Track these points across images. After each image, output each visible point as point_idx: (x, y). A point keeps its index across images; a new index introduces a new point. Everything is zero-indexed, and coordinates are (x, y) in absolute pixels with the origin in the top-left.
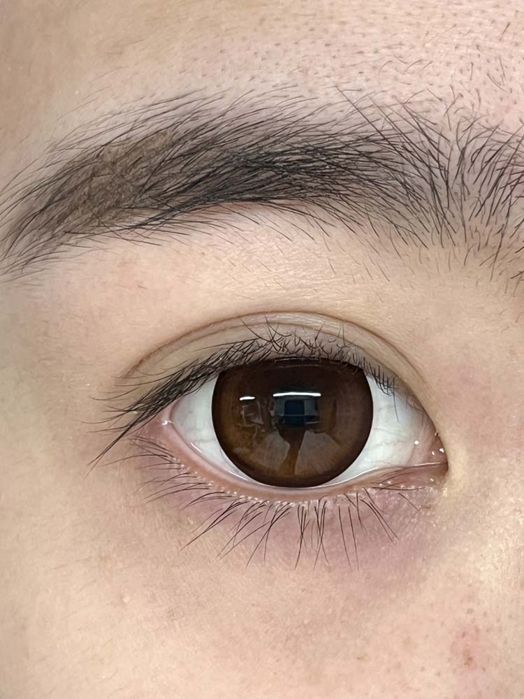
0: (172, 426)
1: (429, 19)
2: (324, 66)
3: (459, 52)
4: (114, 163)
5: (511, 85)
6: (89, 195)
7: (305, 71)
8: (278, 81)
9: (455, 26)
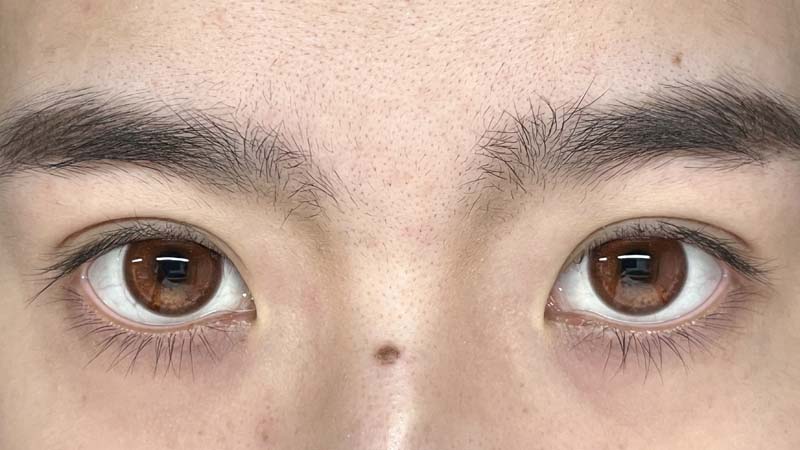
0: (88, 280)
1: (228, 55)
2: (166, 81)
3: (245, 77)
4: (45, 122)
5: (276, 99)
6: (32, 141)
7: (155, 84)
8: (139, 87)
9: (243, 60)
